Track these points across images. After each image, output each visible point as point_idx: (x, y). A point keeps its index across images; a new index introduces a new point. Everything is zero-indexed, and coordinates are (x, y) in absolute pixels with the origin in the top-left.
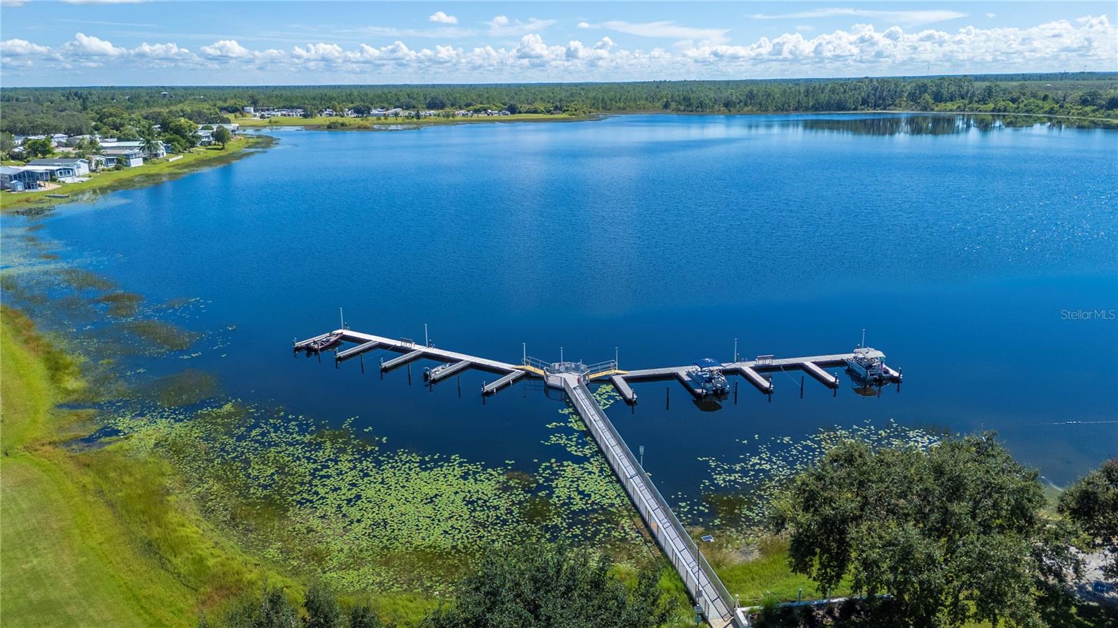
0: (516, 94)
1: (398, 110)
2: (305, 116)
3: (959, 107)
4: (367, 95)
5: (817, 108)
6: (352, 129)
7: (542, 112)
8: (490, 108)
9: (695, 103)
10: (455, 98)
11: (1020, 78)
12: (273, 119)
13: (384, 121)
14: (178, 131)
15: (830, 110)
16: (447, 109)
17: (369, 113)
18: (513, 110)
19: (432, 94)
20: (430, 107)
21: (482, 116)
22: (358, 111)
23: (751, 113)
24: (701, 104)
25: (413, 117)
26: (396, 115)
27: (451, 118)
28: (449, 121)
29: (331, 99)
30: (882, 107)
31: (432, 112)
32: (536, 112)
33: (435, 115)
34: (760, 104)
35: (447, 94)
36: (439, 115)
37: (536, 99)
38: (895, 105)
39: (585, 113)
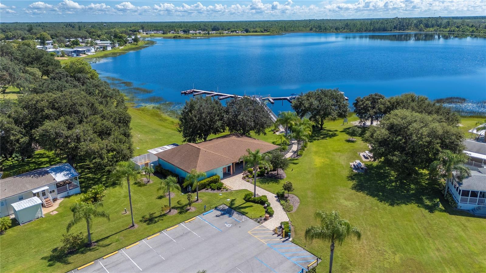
0: (249, 25)
1: (200, 31)
2: (163, 34)
3: (435, 30)
4: (187, 25)
5: (374, 30)
6: (183, 38)
7: (259, 32)
8: (238, 30)
9: (323, 28)
10: (223, 27)
11: (473, 18)
12: (152, 35)
13: (195, 35)
14: (121, 37)
15: (380, 31)
16: (220, 31)
17: (189, 32)
18: (247, 31)
19: (214, 25)
20: (213, 30)
21: (235, 33)
22: (185, 32)
23: (346, 32)
24: (325, 29)
25: (207, 34)
26: (200, 33)
27: (222, 34)
28: (221, 35)
29: (173, 27)
30: (403, 30)
31: (214, 32)
32: (256, 32)
33: (215, 33)
34: (350, 29)
35: (220, 25)
36: (217, 33)
37: (256, 27)
38: (409, 29)
39: (277, 32)
